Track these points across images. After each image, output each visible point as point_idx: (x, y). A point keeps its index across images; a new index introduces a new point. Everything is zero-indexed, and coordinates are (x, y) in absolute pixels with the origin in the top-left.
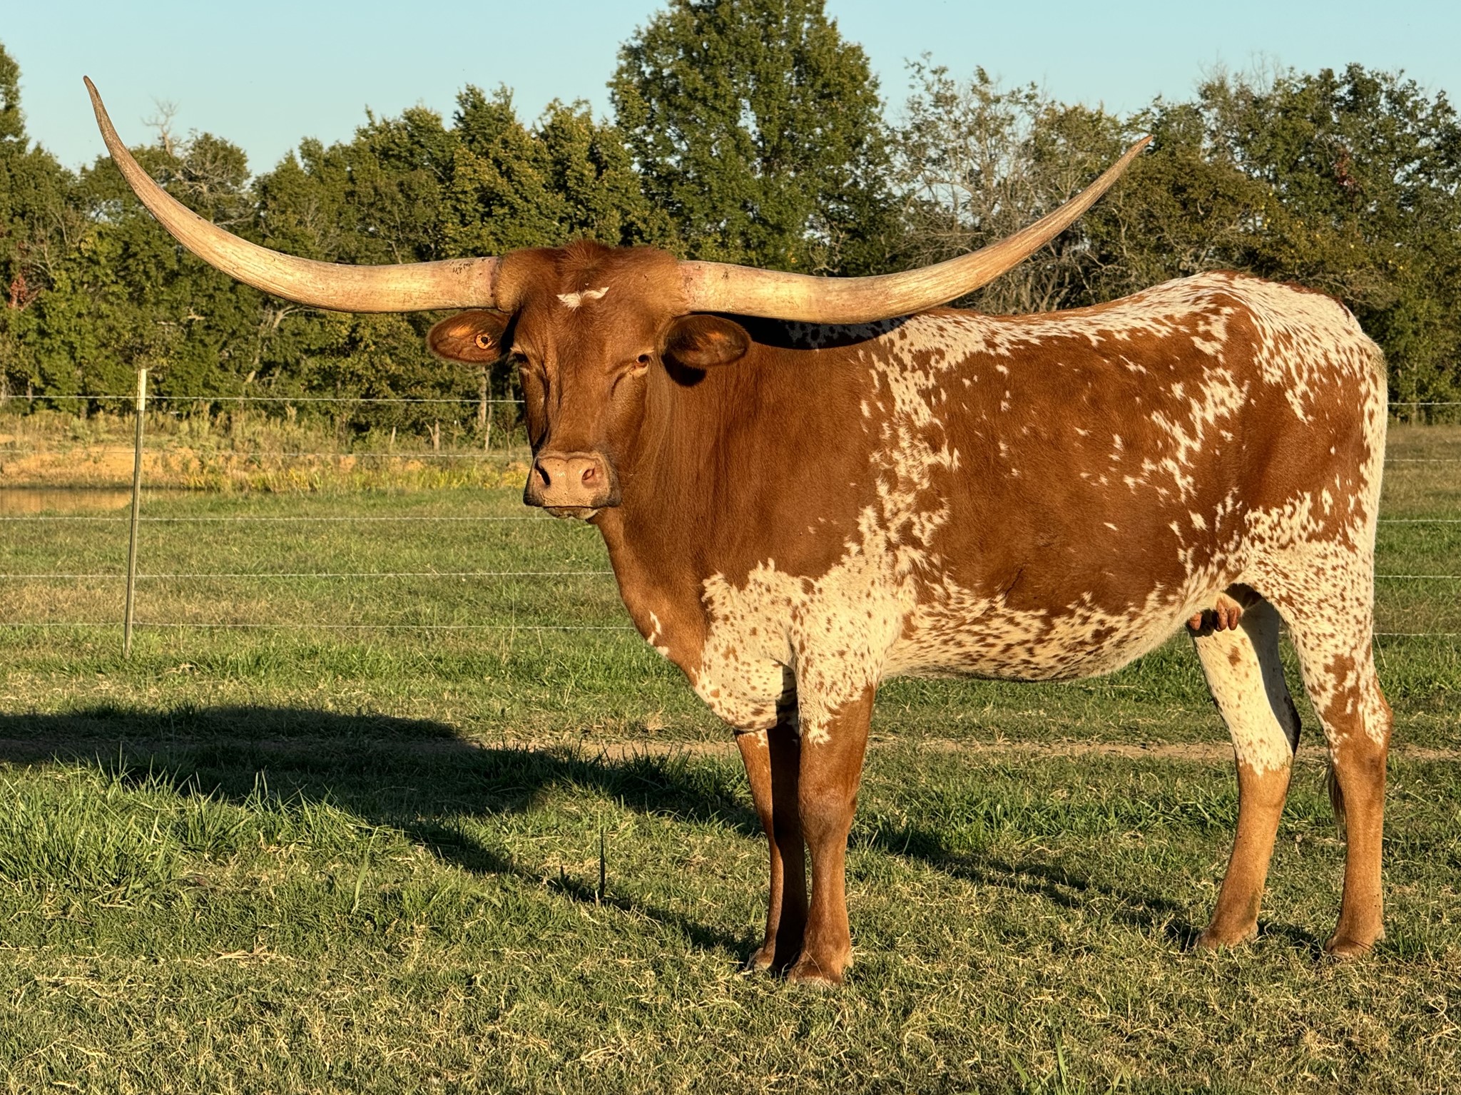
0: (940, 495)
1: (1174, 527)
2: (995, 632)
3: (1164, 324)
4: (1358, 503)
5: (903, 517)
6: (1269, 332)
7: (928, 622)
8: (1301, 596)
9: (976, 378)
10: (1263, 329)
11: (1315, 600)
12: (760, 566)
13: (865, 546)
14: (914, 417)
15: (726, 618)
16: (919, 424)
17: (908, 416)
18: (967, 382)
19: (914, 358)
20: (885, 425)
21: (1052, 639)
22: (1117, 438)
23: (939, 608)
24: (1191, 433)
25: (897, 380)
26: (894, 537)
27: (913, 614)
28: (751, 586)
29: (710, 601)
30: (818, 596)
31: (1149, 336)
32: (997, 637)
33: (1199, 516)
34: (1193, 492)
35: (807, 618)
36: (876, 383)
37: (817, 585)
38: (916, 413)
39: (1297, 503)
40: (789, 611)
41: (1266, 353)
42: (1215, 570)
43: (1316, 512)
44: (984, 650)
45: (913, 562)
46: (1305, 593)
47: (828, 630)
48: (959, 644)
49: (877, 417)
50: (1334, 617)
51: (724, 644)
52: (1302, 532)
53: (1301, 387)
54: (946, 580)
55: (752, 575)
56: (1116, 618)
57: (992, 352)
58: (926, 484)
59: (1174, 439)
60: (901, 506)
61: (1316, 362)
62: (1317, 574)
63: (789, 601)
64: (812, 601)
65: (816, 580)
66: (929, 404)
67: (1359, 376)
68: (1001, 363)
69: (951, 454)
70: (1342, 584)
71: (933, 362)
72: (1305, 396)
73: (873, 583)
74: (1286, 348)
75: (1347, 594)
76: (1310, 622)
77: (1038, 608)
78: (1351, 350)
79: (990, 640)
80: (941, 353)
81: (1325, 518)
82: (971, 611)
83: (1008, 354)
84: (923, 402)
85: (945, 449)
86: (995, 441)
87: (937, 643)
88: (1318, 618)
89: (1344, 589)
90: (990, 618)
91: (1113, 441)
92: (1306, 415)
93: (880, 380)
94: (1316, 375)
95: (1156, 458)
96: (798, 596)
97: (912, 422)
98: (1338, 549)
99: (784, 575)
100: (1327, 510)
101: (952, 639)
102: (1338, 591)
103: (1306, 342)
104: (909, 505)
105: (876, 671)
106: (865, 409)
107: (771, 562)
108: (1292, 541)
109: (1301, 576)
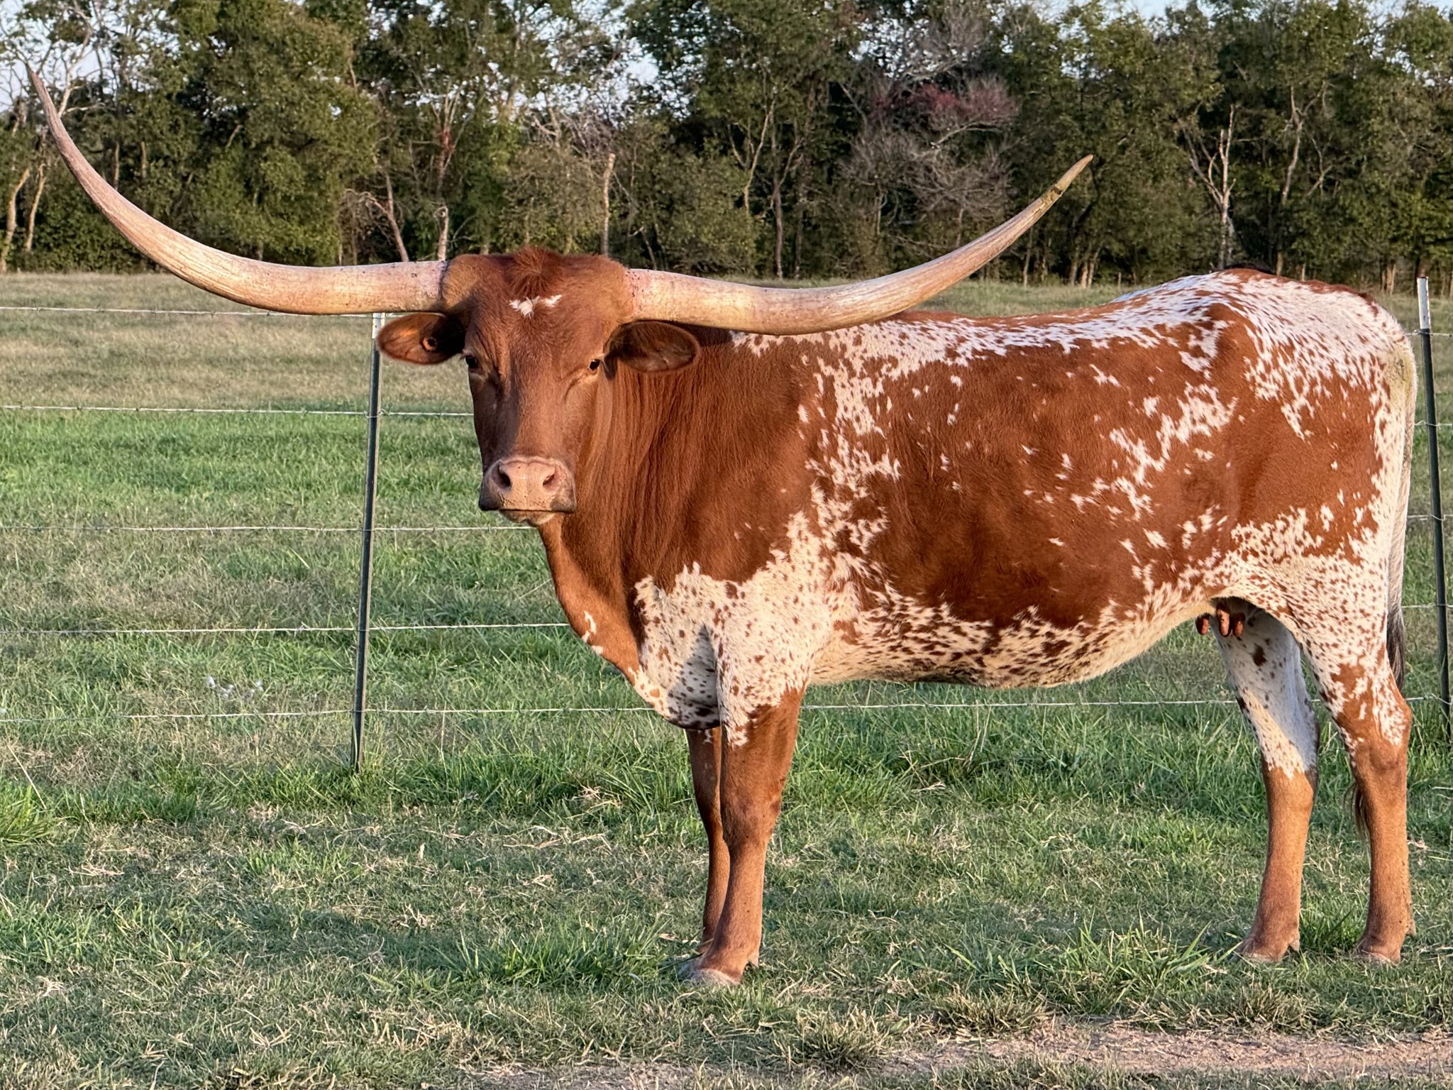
0: (877, 503)
1: (1127, 545)
2: (942, 640)
3: (1152, 335)
4: (1368, 515)
5: (839, 525)
6: (1268, 344)
7: (873, 628)
8: (1301, 607)
9: (927, 388)
10: (1260, 341)
11: (1315, 611)
12: (686, 569)
13: (792, 552)
14: (855, 425)
15: (657, 621)
16: (859, 432)
17: (848, 422)
18: (917, 392)
19: (865, 365)
20: (824, 432)
21: (1000, 650)
22: (1066, 458)
23: (882, 613)
24: (1155, 452)
25: (843, 386)
26: (830, 544)
27: (856, 620)
28: (677, 589)
29: (642, 604)
30: (740, 601)
31: (1132, 345)
32: (945, 646)
33: (1156, 533)
34: (1150, 511)
35: (729, 622)
36: (821, 388)
37: (740, 589)
38: (858, 419)
39: (1290, 519)
40: (712, 614)
41: (1261, 367)
42: (1189, 586)
43: (1313, 527)
44: (933, 658)
45: (853, 570)
46: (1304, 604)
47: (748, 635)
48: (906, 650)
49: (816, 424)
50: (1336, 628)
51: (658, 645)
52: (1297, 547)
53: (1301, 401)
54: (888, 588)
55: (678, 579)
56: (1067, 632)
57: (949, 362)
58: (863, 494)
59: (1133, 458)
60: (838, 514)
61: (1321, 374)
62: (1315, 587)
63: (712, 605)
64: (734, 605)
65: (740, 584)
66: (873, 412)
67: (1369, 387)
68: (957, 374)
69: (892, 464)
70: (1342, 597)
71: (883, 370)
72: (1304, 411)
73: (801, 589)
74: (1286, 361)
75: (1349, 607)
76: (1312, 631)
77: (983, 620)
78: (1363, 360)
79: (939, 648)
80: (894, 362)
81: (1324, 534)
82: (916, 619)
83: (966, 364)
84: (867, 410)
85: (886, 458)
86: (937, 454)
87: (885, 649)
88: (1320, 628)
89: (1345, 602)
90: (937, 626)
91: (1061, 460)
92: (1303, 430)
93: (825, 385)
94: (1318, 389)
95: (1110, 477)
96: (721, 599)
97: (853, 430)
98: (1339, 563)
99: (708, 579)
100: (1326, 526)
101: (899, 645)
102: (1339, 604)
103: (1311, 353)
104: (846, 513)
105: (801, 676)
106: (803, 413)
107: (696, 566)
108: (1286, 555)
109: (1300, 588)
